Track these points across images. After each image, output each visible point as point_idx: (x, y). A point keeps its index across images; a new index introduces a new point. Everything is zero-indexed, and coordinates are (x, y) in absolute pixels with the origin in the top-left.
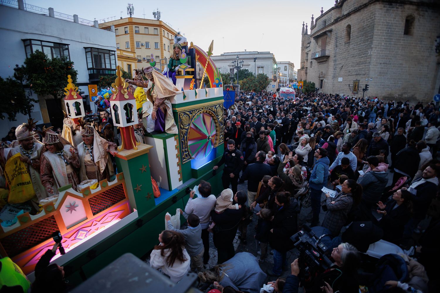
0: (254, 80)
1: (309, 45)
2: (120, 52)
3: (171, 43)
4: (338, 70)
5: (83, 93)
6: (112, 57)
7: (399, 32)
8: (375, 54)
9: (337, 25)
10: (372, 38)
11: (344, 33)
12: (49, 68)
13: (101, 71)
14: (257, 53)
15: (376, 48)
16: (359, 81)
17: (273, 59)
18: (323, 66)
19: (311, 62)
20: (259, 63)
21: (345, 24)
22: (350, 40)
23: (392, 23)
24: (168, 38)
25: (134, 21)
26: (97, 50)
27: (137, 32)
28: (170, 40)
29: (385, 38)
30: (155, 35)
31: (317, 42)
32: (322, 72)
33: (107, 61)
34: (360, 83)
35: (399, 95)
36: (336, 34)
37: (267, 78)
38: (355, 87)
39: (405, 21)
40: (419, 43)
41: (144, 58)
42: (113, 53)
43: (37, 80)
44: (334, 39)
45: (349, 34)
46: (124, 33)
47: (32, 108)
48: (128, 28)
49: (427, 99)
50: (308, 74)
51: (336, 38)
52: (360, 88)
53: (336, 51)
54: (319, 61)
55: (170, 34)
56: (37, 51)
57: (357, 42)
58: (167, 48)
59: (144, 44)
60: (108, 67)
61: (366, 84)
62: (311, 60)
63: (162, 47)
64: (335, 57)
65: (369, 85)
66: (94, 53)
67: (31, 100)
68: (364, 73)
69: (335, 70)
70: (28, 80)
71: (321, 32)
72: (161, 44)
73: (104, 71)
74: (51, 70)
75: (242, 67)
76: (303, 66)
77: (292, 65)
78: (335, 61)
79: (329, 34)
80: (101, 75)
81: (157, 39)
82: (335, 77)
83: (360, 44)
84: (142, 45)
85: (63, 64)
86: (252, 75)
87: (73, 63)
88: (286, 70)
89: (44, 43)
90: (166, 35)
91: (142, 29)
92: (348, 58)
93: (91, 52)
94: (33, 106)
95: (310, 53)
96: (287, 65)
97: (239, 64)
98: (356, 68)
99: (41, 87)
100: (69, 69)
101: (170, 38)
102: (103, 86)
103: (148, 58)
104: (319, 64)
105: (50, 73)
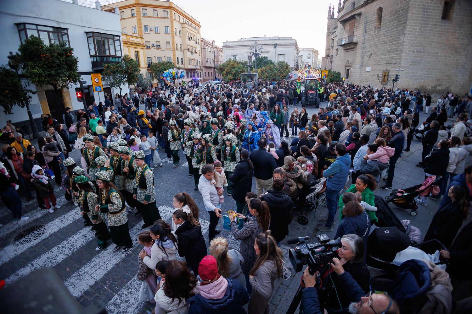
0: (274, 68)
1: (335, 30)
2: (127, 38)
3: (182, 28)
4: (367, 58)
5: (85, 82)
6: (117, 43)
7: (436, 16)
8: (408, 41)
9: (367, 7)
10: (406, 23)
11: (375, 17)
12: (46, 55)
13: (105, 59)
14: (277, 38)
15: (409, 34)
16: (389, 70)
17: (295, 46)
18: (350, 54)
19: (337, 49)
20: (279, 50)
21: (376, 6)
22: (380, 24)
23: (429, 6)
24: (179, 22)
25: (142, 2)
26: (100, 35)
27: (145, 15)
28: (182, 24)
29: (419, 23)
30: (164, 18)
31: (344, 27)
32: (349, 60)
33: (112, 47)
34: (390, 74)
35: (432, 87)
36: (365, 17)
37: (287, 66)
38: (385, 77)
39: (443, 3)
40: (458, 29)
41: (153, 45)
42: (118, 38)
43: (33, 69)
44: (363, 24)
45: (380, 18)
46: (131, 16)
47: (30, 99)
48: (135, 10)
49: (463, 92)
50: (333, 62)
51: (366, 23)
52: (389, 79)
53: (365, 37)
54: (345, 48)
55: (181, 17)
56: (32, 36)
57: (389, 27)
58: (178, 33)
59: (153, 28)
60: (113, 53)
61: (397, 74)
62: (337, 47)
63: (172, 31)
64: (363, 43)
65: (399, 76)
66: (96, 38)
67: (28, 91)
68: (395, 62)
69: (363, 58)
70: (24, 69)
71: (349, 15)
72: (172, 29)
73: (109, 58)
74: (49, 57)
75: (260, 54)
76: (328, 54)
77: (316, 52)
78: (363, 48)
79: (357, 17)
80: (105, 63)
81: (167, 23)
82: (362, 66)
83: (392, 29)
85: (62, 50)
86: (271, 63)
87: (72, 49)
88: (309, 58)
89: (39, 28)
90: (177, 18)
91: (150, 11)
92: (378, 45)
93: (93, 37)
94: (31, 97)
95: (336, 39)
96: (311, 53)
97: (257, 51)
98: (386, 56)
99: (38, 77)
100: (69, 56)
101: (182, 21)
102: (107, 75)
103: (158, 44)
104: (346, 51)
105: (47, 61)
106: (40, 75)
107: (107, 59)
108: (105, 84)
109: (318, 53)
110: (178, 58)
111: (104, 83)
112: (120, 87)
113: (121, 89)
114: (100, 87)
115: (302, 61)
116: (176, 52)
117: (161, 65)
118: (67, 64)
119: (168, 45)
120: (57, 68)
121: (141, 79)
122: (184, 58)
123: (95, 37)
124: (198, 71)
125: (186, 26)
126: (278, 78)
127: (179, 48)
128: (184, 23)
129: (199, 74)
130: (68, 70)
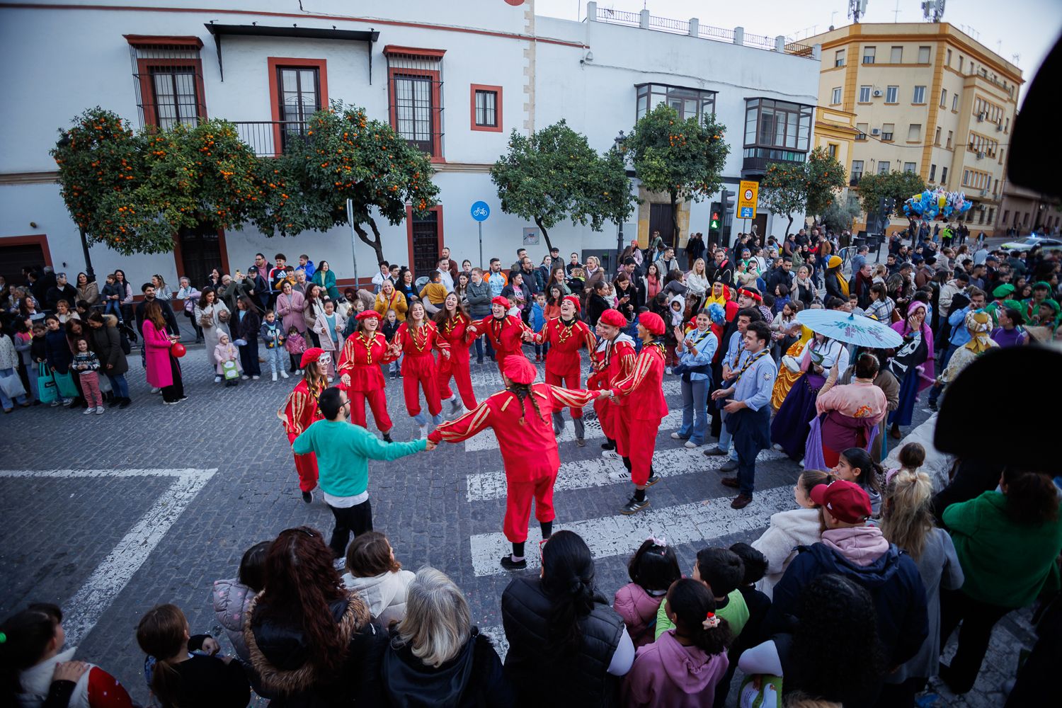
3: (965, 87)
6: (804, 122)
12: (678, 137)
13: (772, 153)
24: (959, 74)
25: (864, 32)
26: (772, 104)
27: (868, 62)
28: (965, 77)
30: (919, 65)
33: (791, 130)
41: (876, 131)
42: (808, 110)
47: (630, 212)
48: (846, 52)
55: (968, 60)
58: (949, 102)
60: (790, 143)
63: (934, 98)
66: (765, 112)
67: (632, 197)
72: (935, 91)
73: (779, 152)
74: (682, 141)
80: (771, 161)
81: (925, 77)
84: (877, 95)
85: (706, 130)
87: (723, 129)
90: (955, 64)
91: (883, 52)
93: (759, 107)
94: (632, 209)
99: (656, 174)
100: (715, 140)
101: (966, 70)
102: (772, 187)
103: (888, 130)
105: (678, 147)
106: (661, 170)
107: (776, 155)
108: (761, 206)
110: (934, 167)
111: (760, 202)
112: (789, 216)
113: (791, 220)
114: (751, 210)
116: (934, 150)
117: (888, 180)
118: (708, 156)
119: (915, 132)
120: (691, 162)
121: (835, 207)
122: (952, 166)
123: (763, 109)
124: (985, 206)
125: (978, 81)
127: (943, 142)
128: (972, 76)
129: (987, 214)
130: (708, 167)
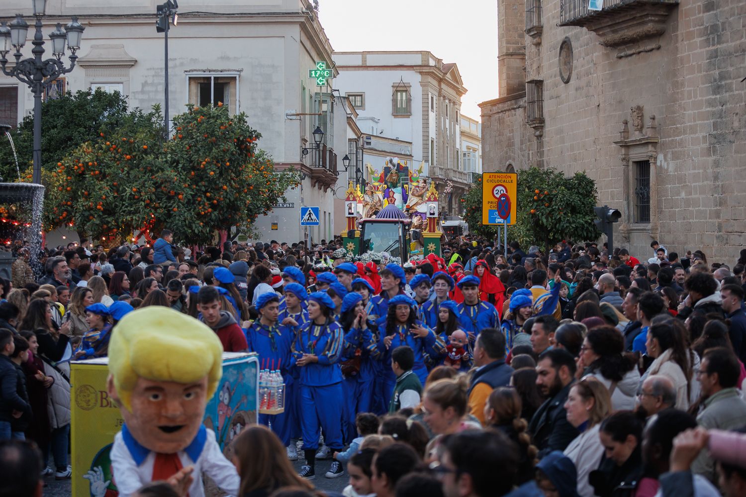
0: (153, 150)
17: (303, 26)
19: (566, 46)
32: (639, 109)
50: (549, 127)
54: (611, 37)
62: (561, 34)
69: (717, 89)
75: (67, 64)
76: (515, 82)
77: (443, 78)
78: (714, 33)
88: (401, 111)
96: (413, 79)
97: (48, 46)
104: (615, 54)
109: (456, 77)
115: (355, 129)
126: (182, 214)
